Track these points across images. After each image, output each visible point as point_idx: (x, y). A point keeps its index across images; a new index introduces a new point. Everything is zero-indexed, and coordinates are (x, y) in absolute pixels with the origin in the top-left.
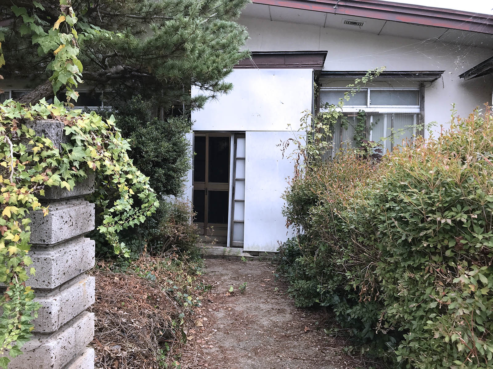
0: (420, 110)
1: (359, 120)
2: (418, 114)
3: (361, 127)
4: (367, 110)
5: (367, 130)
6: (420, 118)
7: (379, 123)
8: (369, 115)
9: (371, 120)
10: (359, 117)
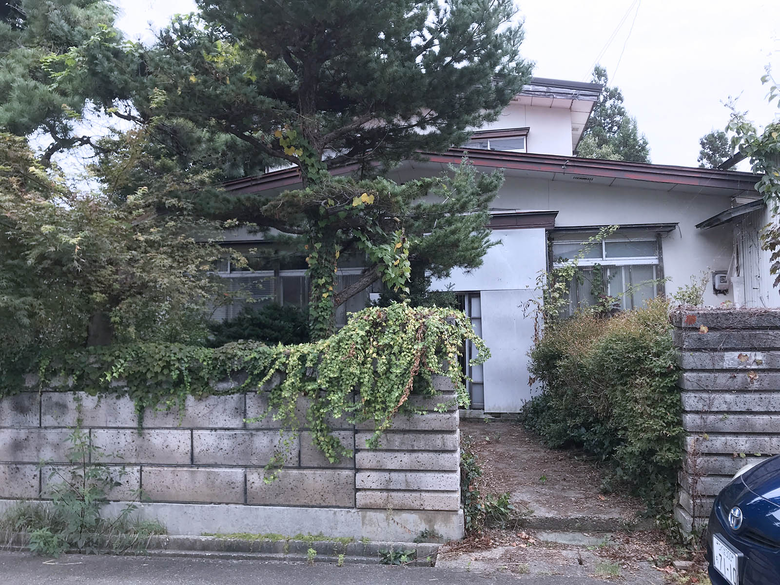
0: (659, 262)
1: (595, 274)
2: (656, 265)
3: (598, 281)
4: (603, 263)
5: (605, 284)
6: (659, 270)
7: (616, 275)
8: (606, 268)
9: (608, 274)
10: (595, 271)
